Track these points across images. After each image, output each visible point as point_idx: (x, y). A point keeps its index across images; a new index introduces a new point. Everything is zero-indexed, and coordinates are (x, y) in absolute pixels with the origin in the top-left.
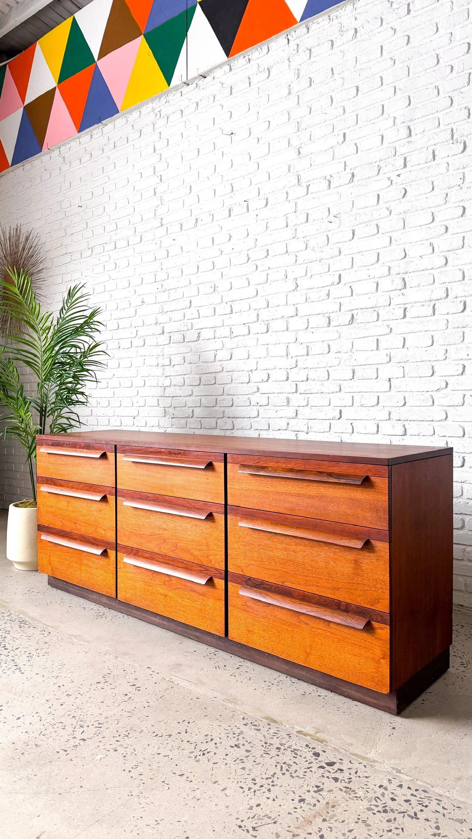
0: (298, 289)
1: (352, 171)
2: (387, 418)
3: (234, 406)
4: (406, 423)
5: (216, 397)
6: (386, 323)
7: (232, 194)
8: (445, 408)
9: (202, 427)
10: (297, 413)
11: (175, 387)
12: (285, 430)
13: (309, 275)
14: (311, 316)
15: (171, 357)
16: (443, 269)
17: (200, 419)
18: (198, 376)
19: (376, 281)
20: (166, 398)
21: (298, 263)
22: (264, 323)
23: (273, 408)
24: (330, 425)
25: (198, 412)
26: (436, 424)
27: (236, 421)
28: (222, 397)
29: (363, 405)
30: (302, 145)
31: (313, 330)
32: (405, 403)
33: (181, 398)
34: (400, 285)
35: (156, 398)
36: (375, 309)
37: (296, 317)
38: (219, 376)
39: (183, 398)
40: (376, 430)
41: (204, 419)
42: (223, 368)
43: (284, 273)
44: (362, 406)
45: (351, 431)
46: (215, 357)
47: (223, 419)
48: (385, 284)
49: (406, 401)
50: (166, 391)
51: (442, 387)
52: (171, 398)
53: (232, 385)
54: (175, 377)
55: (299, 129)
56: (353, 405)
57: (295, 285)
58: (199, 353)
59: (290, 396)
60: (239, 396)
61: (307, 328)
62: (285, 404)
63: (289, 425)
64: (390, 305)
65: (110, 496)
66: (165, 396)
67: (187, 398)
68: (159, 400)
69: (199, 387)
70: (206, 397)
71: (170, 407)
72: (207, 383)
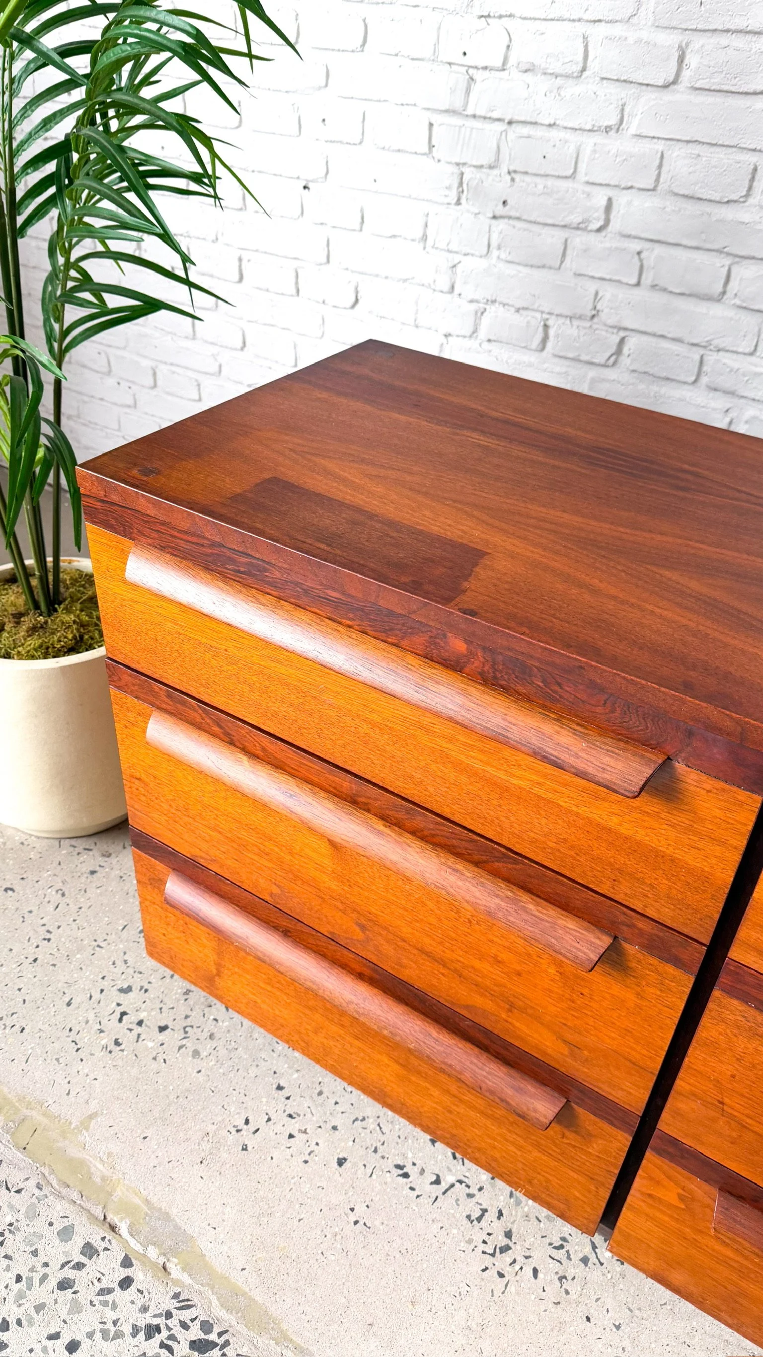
9: (647, 282)
11: (528, 77)
17: (636, 246)
20: (473, 123)
33: (554, 133)
35: (424, 118)
39: (562, 134)
41: (658, 250)
50: (476, 89)
52: (500, 127)
54: (539, 25)
65: (654, 961)
66: (470, 111)
67: (589, 142)
68: (435, 129)
69: (667, 97)
70: (696, 149)
71: (491, 167)
72: (715, 82)
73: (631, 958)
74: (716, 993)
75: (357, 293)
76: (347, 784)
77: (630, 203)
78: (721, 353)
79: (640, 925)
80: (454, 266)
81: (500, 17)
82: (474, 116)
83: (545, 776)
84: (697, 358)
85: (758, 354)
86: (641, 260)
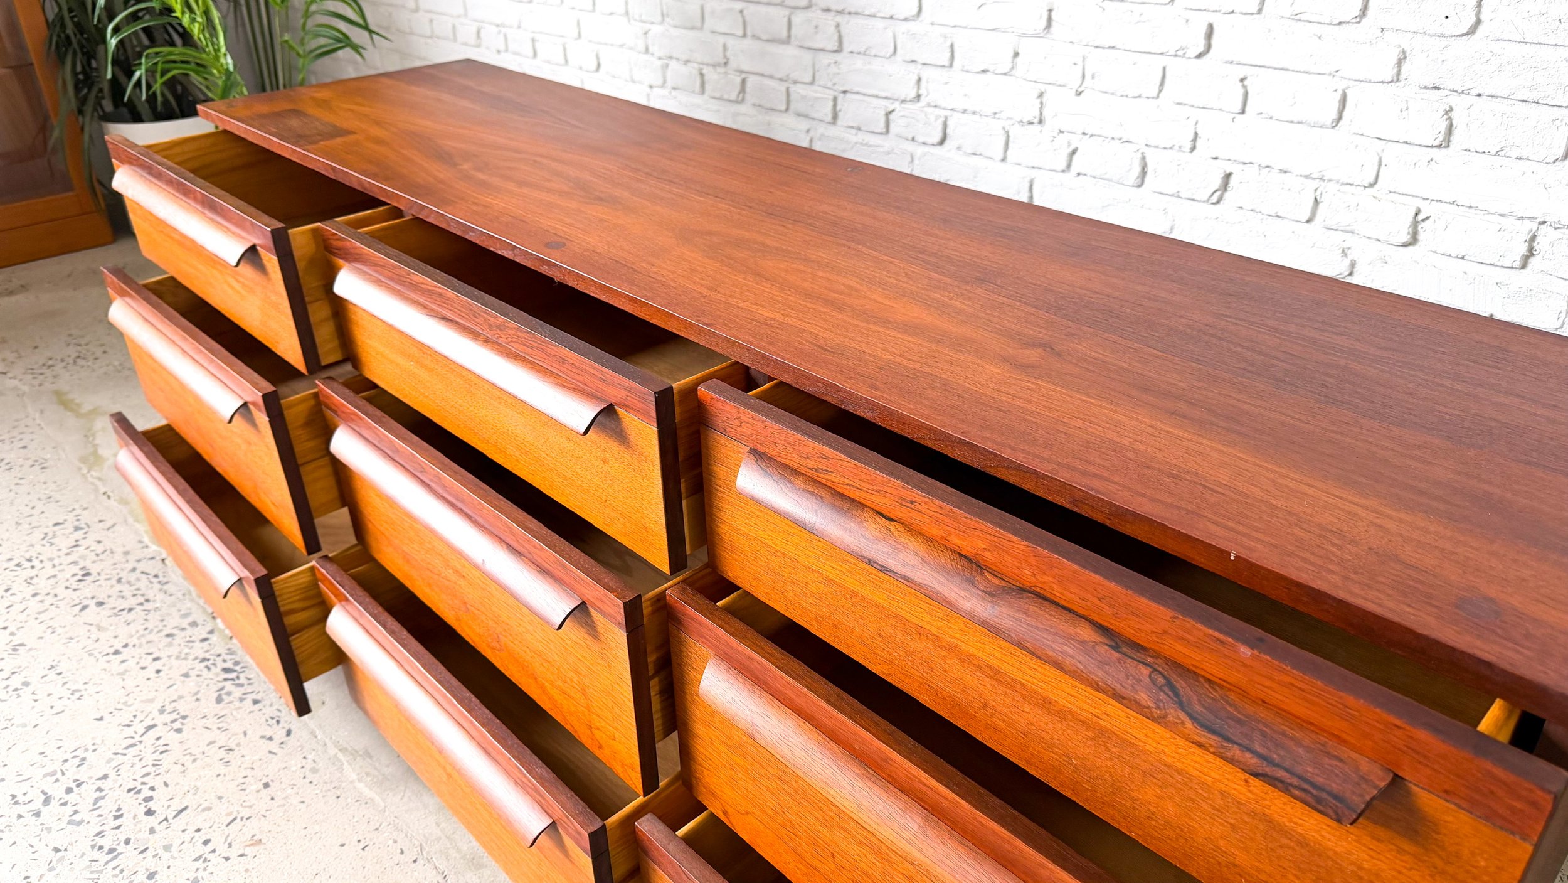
2: (1389, 74)
4: (1459, 104)
9: (749, 33)
10: (1050, 20)
12: (1005, 74)
24: (1164, 77)
27: (851, 26)
29: (1303, 17)
32: (1478, 22)
40: (1334, 115)
44: (1296, 17)
45: (1238, 107)
49: (1482, 17)
56: (1260, 11)
63: (1018, 60)
75: (598, 58)
78: (798, 85)
80: (646, 33)
84: (784, 89)
85: (817, 82)
86: (743, 17)
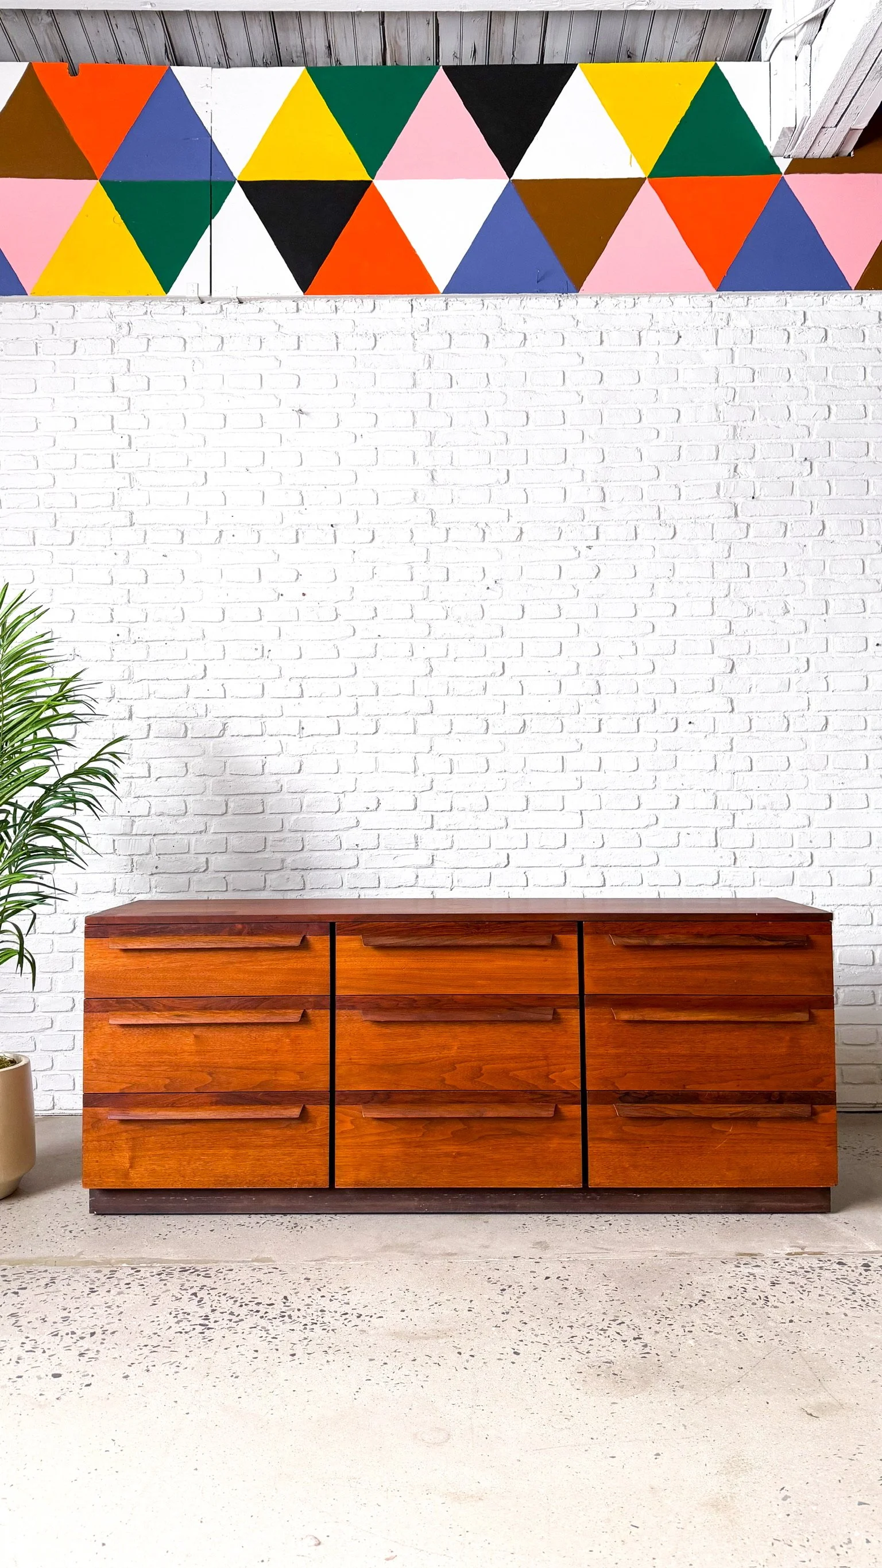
0: (433, 674)
1: (519, 525)
2: (579, 864)
3: (305, 850)
4: (605, 870)
5: (264, 835)
6: (573, 736)
7: (302, 508)
8: (656, 850)
9: (230, 888)
10: (433, 859)
11: (161, 818)
12: (412, 885)
13: (451, 656)
14: (456, 716)
15: (151, 761)
16: (649, 676)
17: (223, 875)
18: (223, 798)
19: (559, 679)
20: (137, 837)
21: (432, 636)
22: (370, 718)
23: (387, 852)
24: (491, 876)
25: (218, 861)
26: (643, 870)
27: (311, 876)
28: (278, 835)
29: (543, 847)
30: (437, 468)
31: (460, 736)
33: (176, 837)
34: (594, 689)
35: (111, 838)
36: (558, 716)
37: (431, 715)
38: (271, 800)
39: (181, 837)
40: (563, 880)
41: (233, 875)
42: (282, 786)
43: (408, 648)
45: (524, 883)
46: (263, 766)
47: (282, 873)
48: (572, 685)
49: (605, 841)
50: (135, 824)
51: (651, 824)
52: (150, 837)
53: (301, 816)
54: (162, 798)
55: (431, 443)
56: (527, 847)
57: (429, 668)
58: (223, 759)
59: (419, 833)
60: (316, 834)
61: (450, 732)
62: (413, 846)
63: (419, 879)
64: (578, 713)
65: (317, 1011)
66: (134, 832)
67: (193, 838)
68: (116, 842)
69: (224, 818)
70: (240, 835)
71: (147, 854)
72: (242, 811)
73: (311, 1016)
74: (337, 1011)
76: (201, 1003)
77: (216, 858)
79: (310, 1000)
81: (145, 797)
82: (136, 835)
83: (273, 960)
